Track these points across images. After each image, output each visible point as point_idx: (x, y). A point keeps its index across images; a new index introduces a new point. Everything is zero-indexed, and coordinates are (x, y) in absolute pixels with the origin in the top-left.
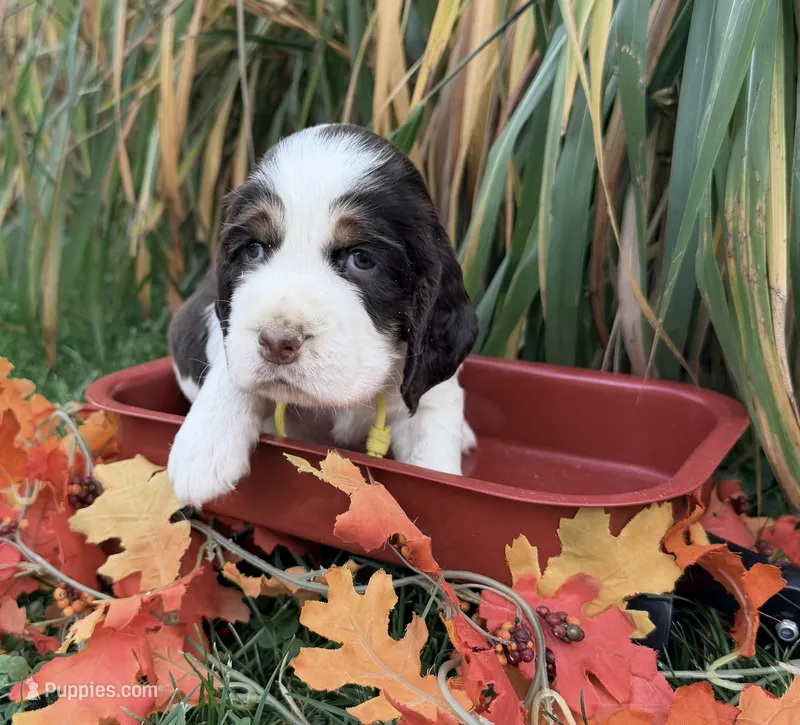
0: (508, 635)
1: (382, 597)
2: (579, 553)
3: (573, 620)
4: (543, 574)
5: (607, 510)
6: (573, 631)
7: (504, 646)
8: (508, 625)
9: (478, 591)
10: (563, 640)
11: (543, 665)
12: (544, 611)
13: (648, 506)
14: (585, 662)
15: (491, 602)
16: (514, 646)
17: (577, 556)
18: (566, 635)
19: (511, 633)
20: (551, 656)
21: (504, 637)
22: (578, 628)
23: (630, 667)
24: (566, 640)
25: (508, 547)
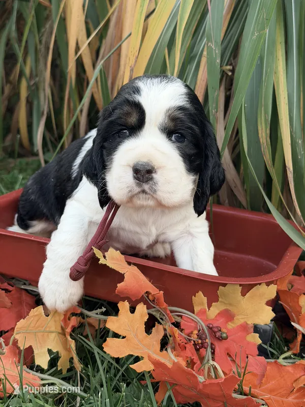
0: (196, 336)
1: (142, 316)
2: (226, 302)
3: (224, 330)
4: (209, 309)
5: (240, 285)
6: (225, 335)
7: (194, 341)
8: (196, 332)
9: (181, 316)
10: (219, 339)
11: (209, 350)
12: (211, 326)
13: (260, 284)
14: (227, 349)
15: (185, 321)
16: (200, 341)
17: (225, 303)
18: (221, 337)
19: (198, 336)
20: (213, 347)
21: (194, 337)
22: (226, 333)
23: (246, 351)
24: (220, 339)
25: (193, 297)
